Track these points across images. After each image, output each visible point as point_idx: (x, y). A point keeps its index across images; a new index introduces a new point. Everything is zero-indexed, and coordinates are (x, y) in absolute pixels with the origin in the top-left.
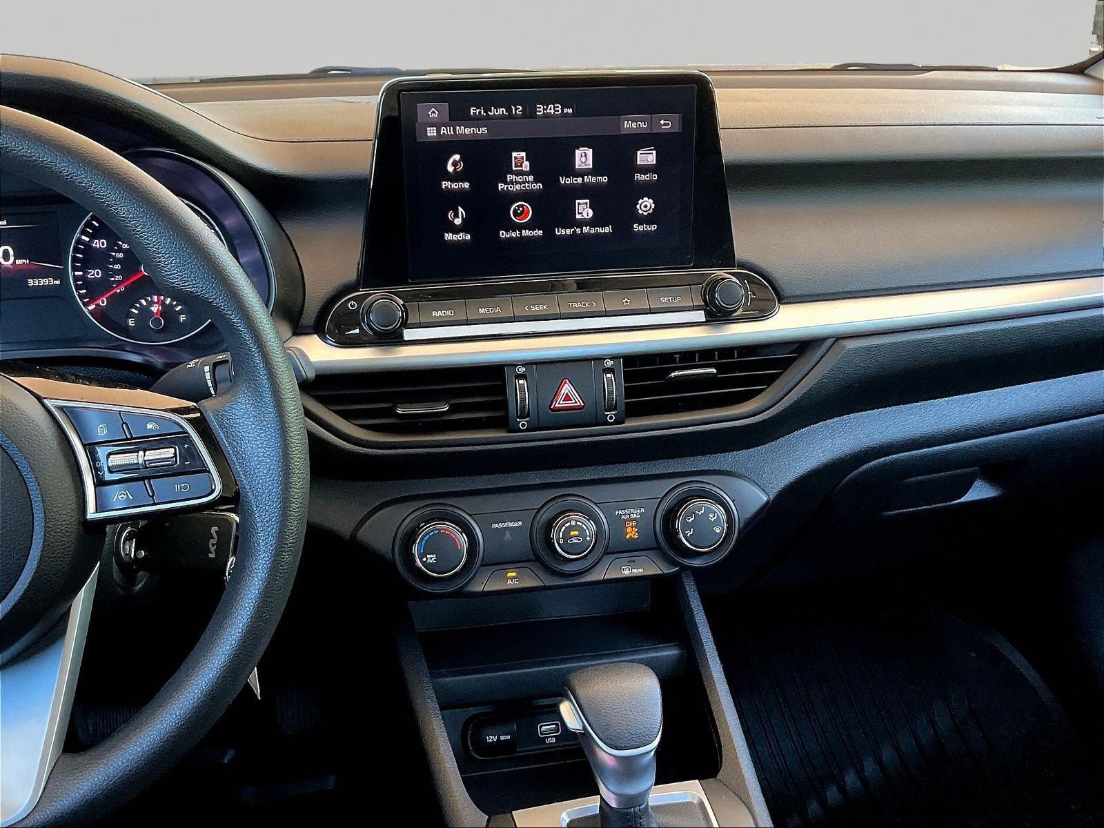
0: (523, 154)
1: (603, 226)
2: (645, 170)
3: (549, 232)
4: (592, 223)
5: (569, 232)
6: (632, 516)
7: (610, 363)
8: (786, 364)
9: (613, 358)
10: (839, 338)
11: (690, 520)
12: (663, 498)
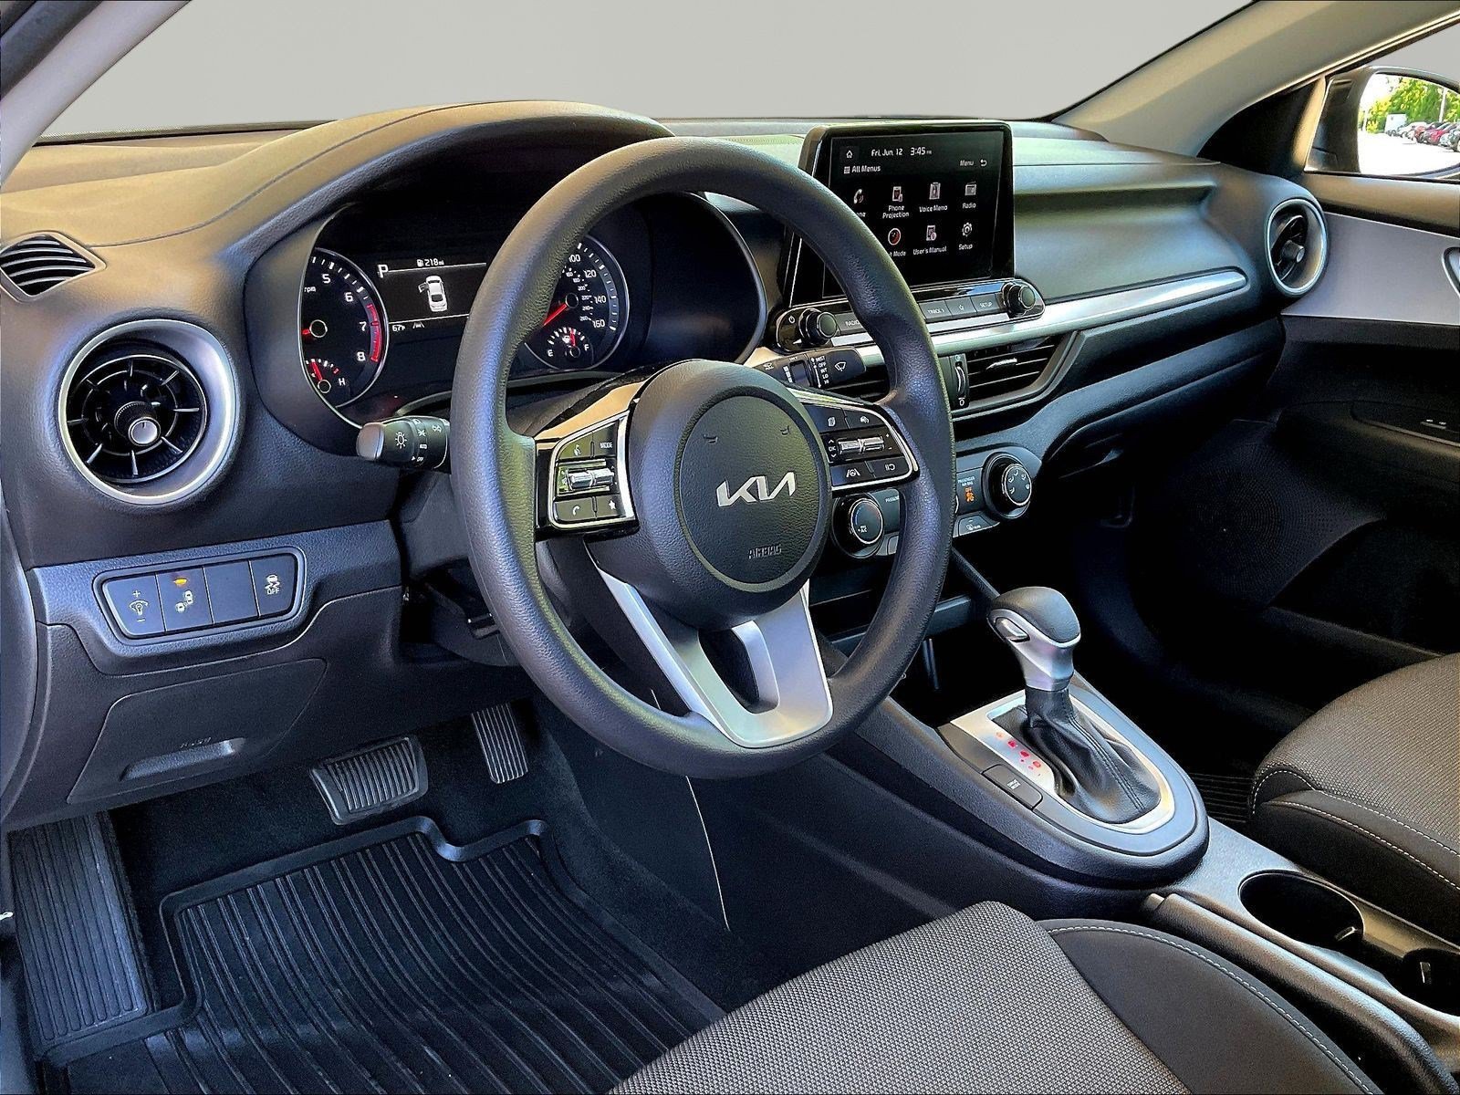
0: (900, 188)
1: (941, 247)
2: (970, 199)
3: (910, 253)
4: (936, 244)
5: (921, 252)
6: (969, 484)
7: (958, 358)
8: (1048, 353)
9: (960, 353)
10: (1080, 330)
11: (1011, 481)
12: (984, 467)
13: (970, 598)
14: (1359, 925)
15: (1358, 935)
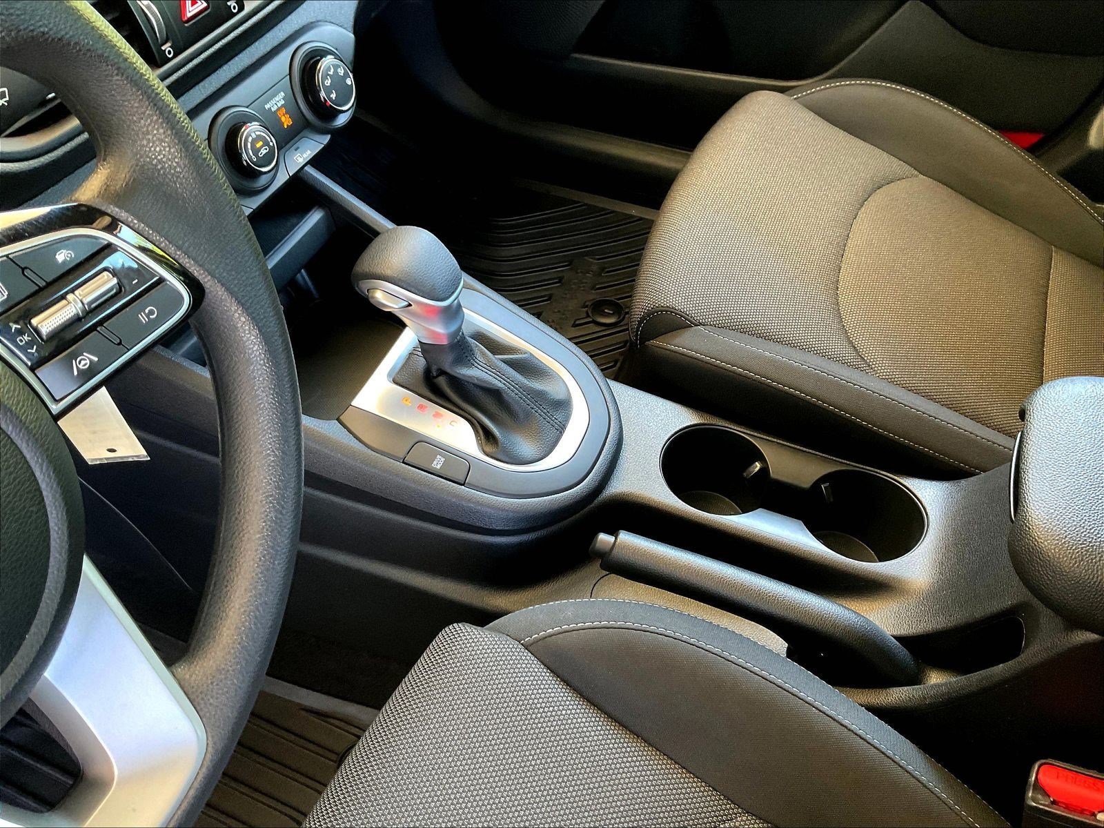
6: (279, 105)
11: (328, 82)
12: (290, 74)
13: (323, 208)
14: (761, 458)
15: (765, 470)
